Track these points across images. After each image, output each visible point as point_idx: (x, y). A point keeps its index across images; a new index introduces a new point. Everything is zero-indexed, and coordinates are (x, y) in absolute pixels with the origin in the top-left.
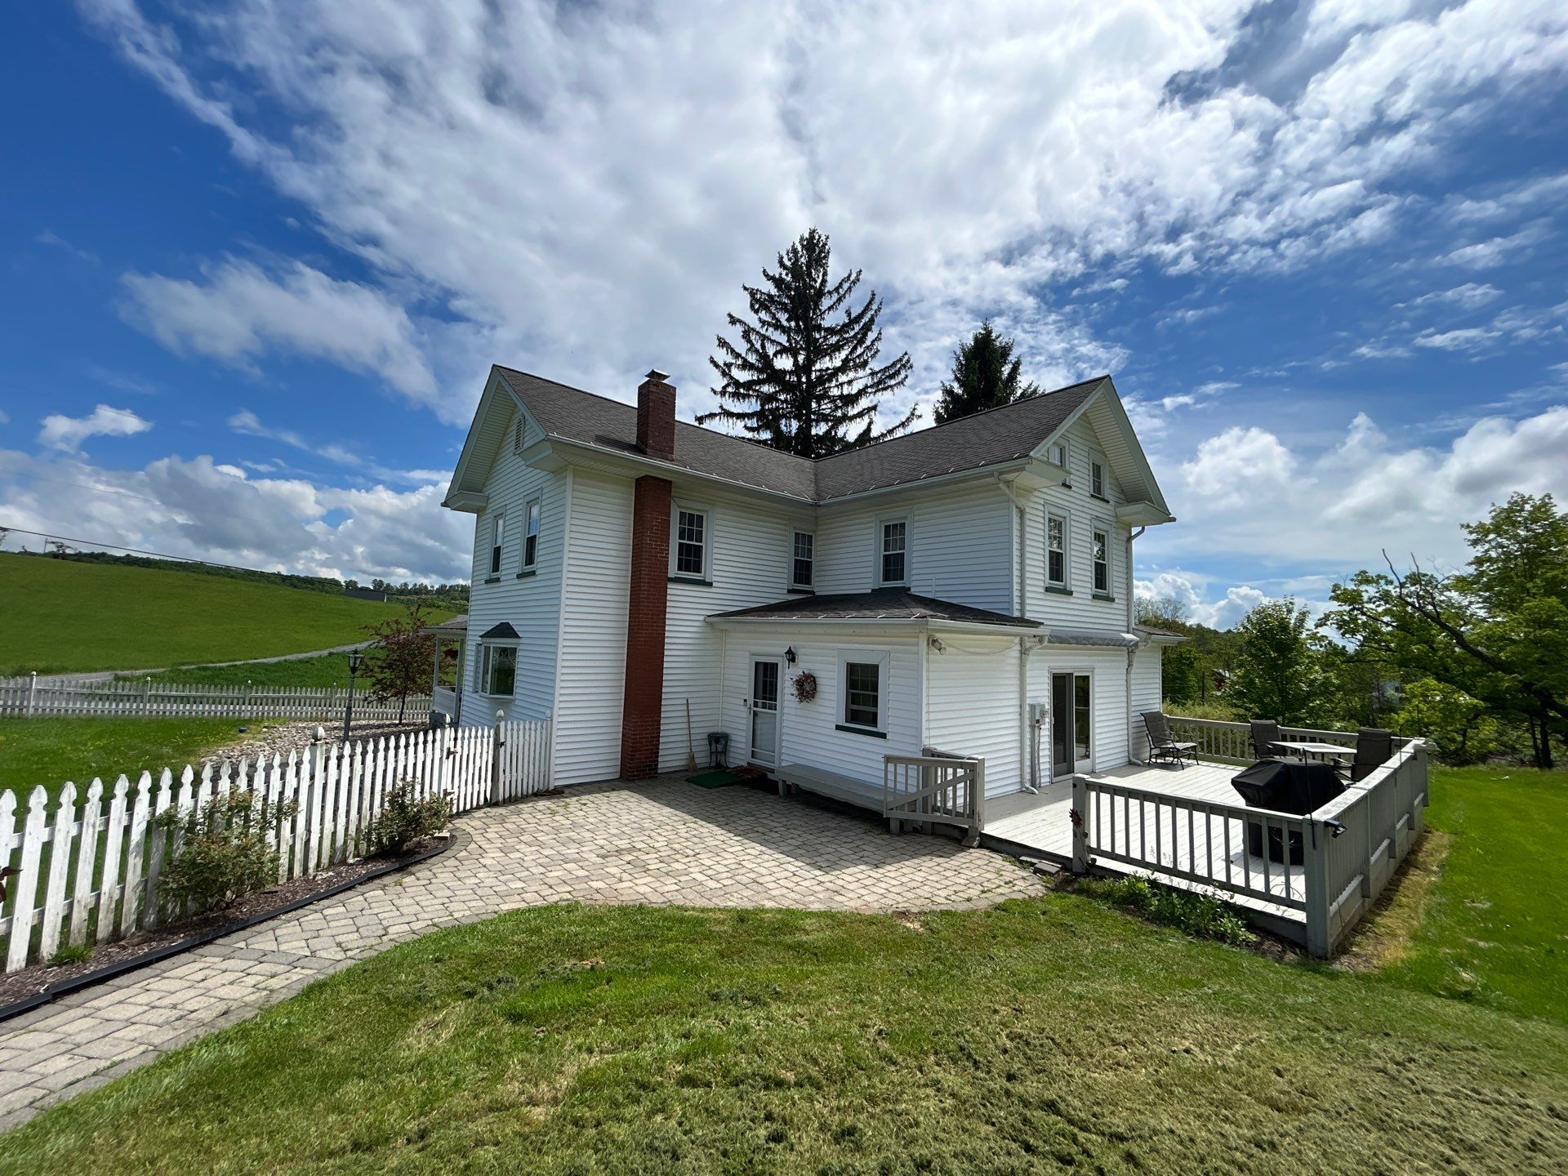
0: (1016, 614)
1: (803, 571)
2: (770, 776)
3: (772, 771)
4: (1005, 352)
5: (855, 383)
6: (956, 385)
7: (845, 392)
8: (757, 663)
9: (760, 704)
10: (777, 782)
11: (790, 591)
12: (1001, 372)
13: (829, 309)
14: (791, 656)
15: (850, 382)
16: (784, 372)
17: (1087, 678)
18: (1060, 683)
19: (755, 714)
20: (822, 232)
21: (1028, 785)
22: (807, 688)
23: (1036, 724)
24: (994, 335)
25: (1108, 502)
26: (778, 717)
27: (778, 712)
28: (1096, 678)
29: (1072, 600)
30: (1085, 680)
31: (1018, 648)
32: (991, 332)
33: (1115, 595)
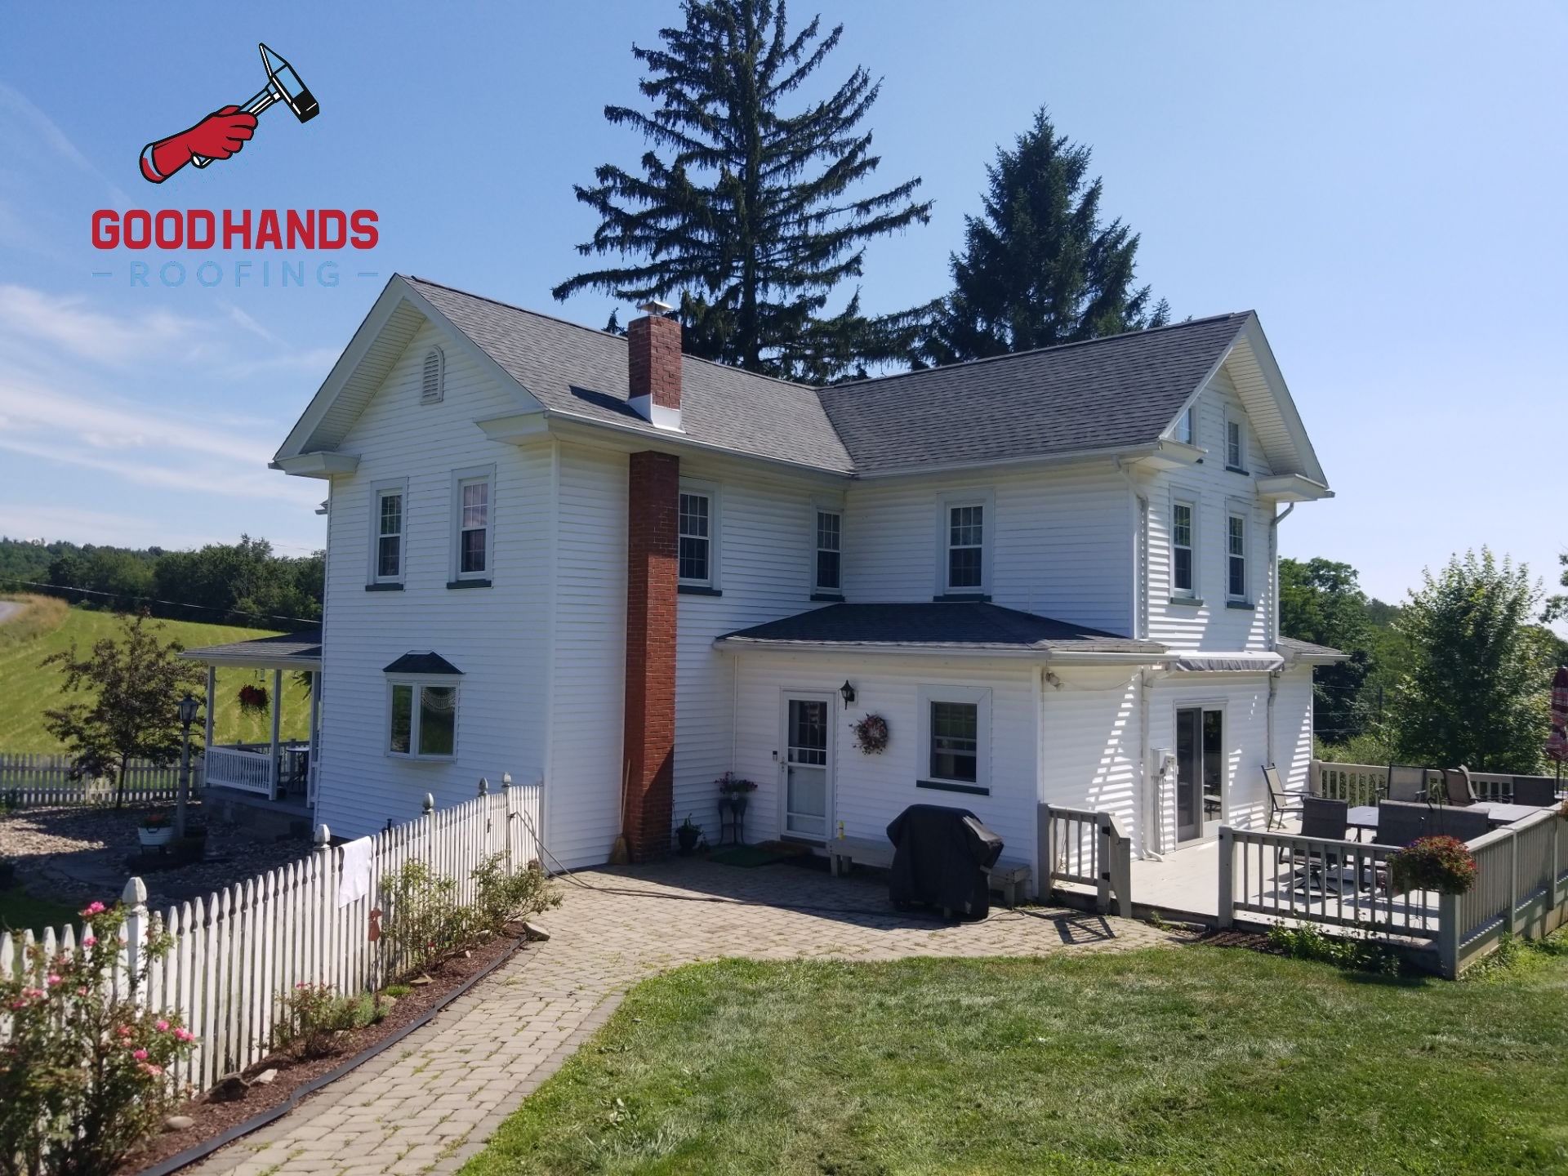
0: (1138, 635)
1: (828, 568)
2: (818, 852)
3: (822, 845)
4: (1075, 168)
5: (829, 218)
6: (990, 223)
8: (791, 702)
9: (796, 756)
10: (828, 860)
11: (814, 598)
12: (1067, 205)
13: (783, 85)
14: (849, 693)
15: (820, 217)
16: (705, 192)
17: (1220, 713)
18: (1186, 719)
19: (790, 771)
22: (875, 734)
23: (1158, 779)
24: (1055, 139)
25: (1247, 474)
26: (829, 774)
27: (828, 767)
28: (1229, 712)
29: (1201, 611)
30: (1216, 718)
31: (1139, 678)
33: (1256, 601)
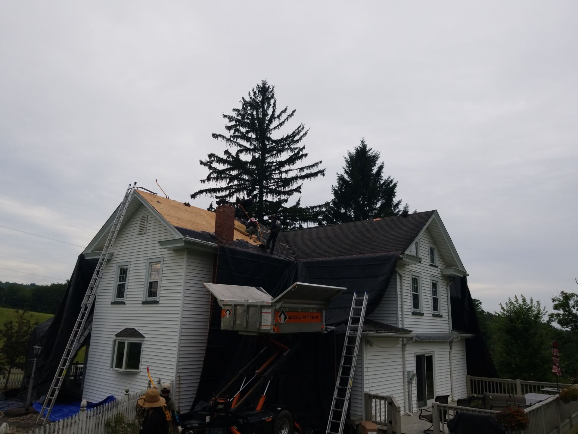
0: (400, 326)
4: (374, 158)
5: (290, 172)
6: (346, 176)
7: (284, 176)
12: (372, 171)
13: (275, 128)
15: (286, 172)
16: (246, 163)
17: (432, 356)
18: (419, 359)
20: (270, 84)
21: (407, 412)
23: (410, 382)
25: (437, 267)
28: (436, 356)
29: (423, 317)
30: (430, 358)
31: (401, 343)
32: (366, 147)
33: (443, 314)
